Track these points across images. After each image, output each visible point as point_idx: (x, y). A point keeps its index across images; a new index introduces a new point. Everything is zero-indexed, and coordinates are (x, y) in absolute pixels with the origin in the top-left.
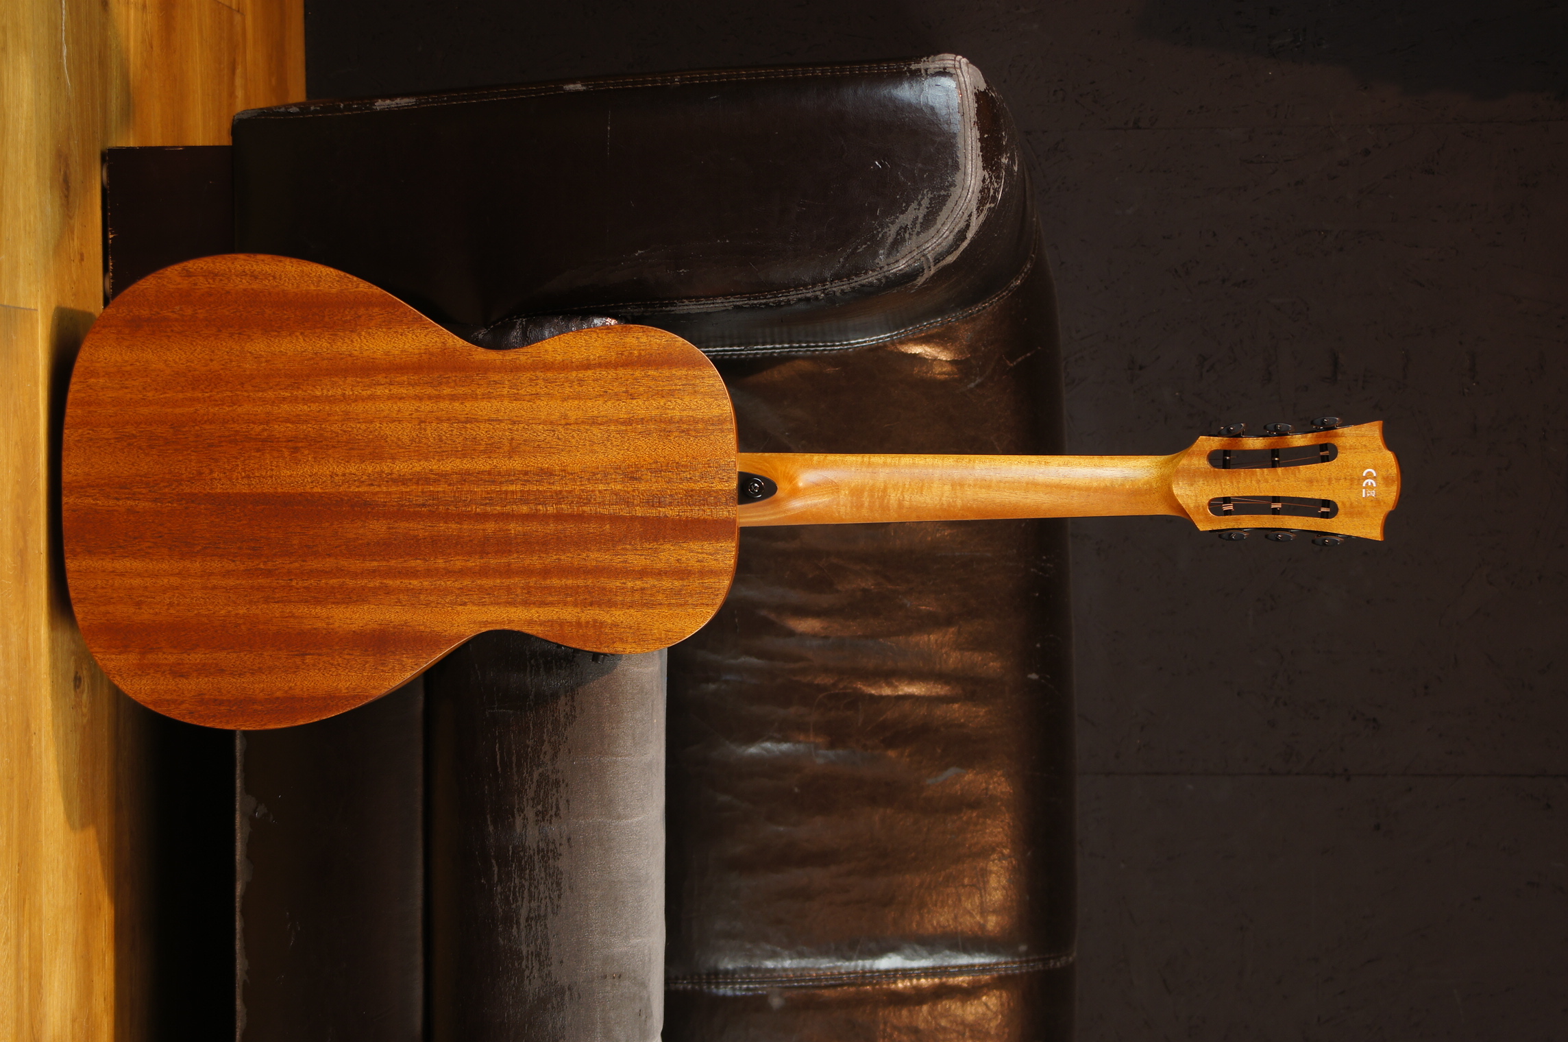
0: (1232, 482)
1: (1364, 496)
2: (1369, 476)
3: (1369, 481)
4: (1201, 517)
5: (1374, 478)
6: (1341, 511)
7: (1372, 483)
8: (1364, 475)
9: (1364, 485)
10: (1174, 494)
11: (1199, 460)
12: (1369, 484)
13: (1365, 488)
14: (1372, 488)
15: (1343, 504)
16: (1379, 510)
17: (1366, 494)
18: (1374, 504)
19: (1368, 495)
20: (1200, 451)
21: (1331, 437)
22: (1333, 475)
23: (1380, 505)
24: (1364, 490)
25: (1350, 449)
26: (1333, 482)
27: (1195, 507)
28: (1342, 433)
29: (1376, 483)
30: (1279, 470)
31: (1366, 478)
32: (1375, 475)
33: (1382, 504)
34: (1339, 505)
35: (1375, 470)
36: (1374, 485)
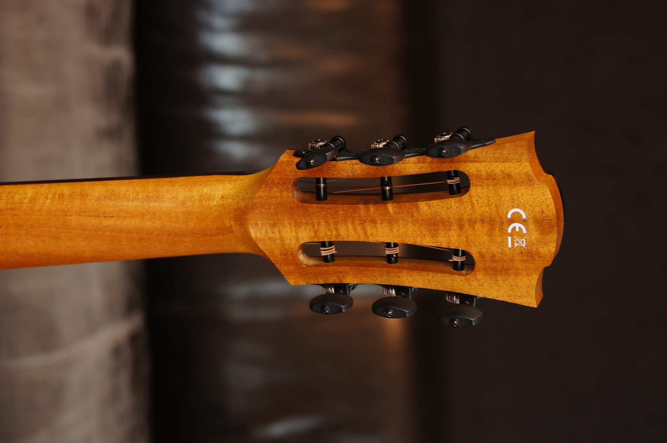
0: (327, 222)
1: (510, 246)
2: (516, 218)
3: (517, 225)
4: (291, 268)
5: (524, 222)
6: (479, 264)
7: (520, 228)
8: (509, 216)
9: (509, 231)
10: (251, 238)
11: (281, 191)
12: (517, 230)
13: (511, 235)
14: (520, 234)
15: (481, 255)
16: (533, 266)
17: (513, 243)
18: (525, 258)
19: (516, 245)
20: (281, 179)
21: (459, 162)
22: (465, 216)
23: (534, 260)
24: (509, 238)
25: (487, 179)
26: (467, 226)
27: (281, 255)
28: (475, 157)
29: (527, 229)
30: (390, 207)
31: (512, 221)
32: (524, 217)
33: (536, 258)
34: (476, 256)
35: (524, 210)
36: (524, 231)
